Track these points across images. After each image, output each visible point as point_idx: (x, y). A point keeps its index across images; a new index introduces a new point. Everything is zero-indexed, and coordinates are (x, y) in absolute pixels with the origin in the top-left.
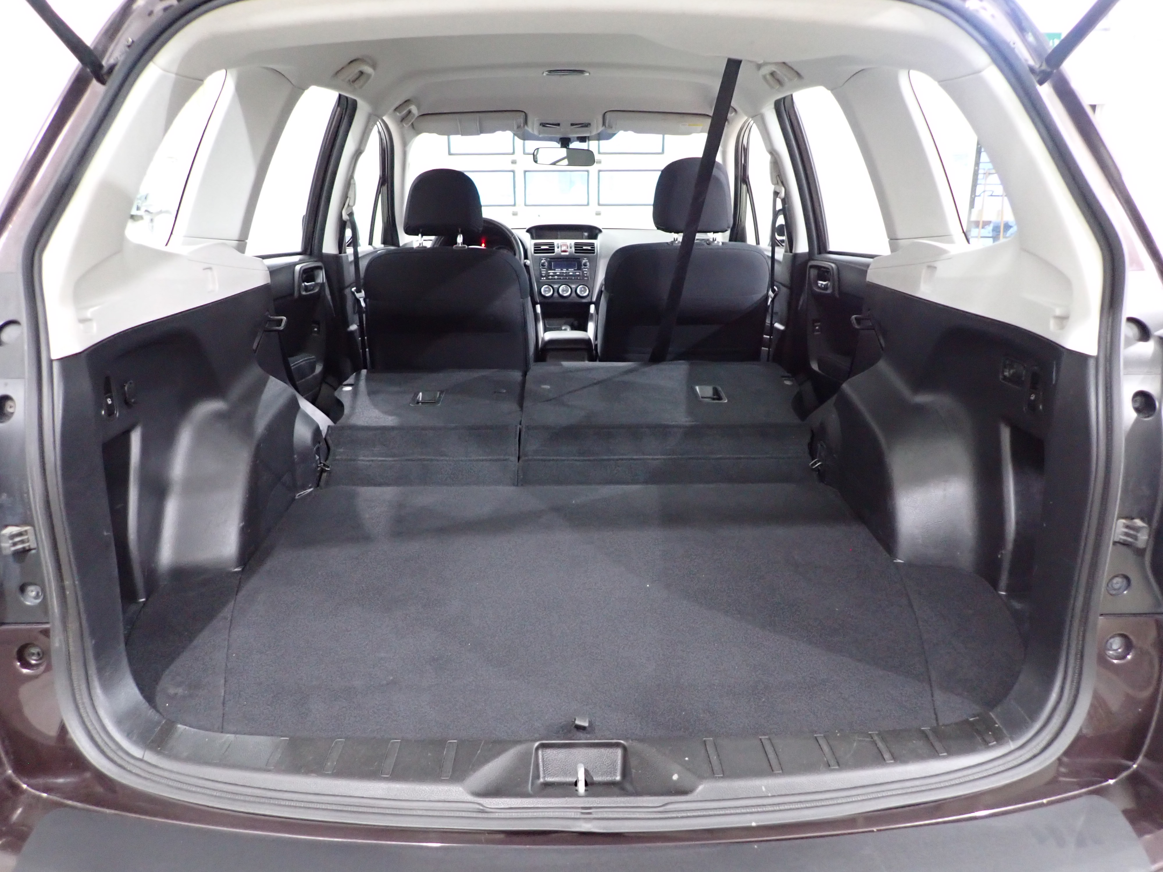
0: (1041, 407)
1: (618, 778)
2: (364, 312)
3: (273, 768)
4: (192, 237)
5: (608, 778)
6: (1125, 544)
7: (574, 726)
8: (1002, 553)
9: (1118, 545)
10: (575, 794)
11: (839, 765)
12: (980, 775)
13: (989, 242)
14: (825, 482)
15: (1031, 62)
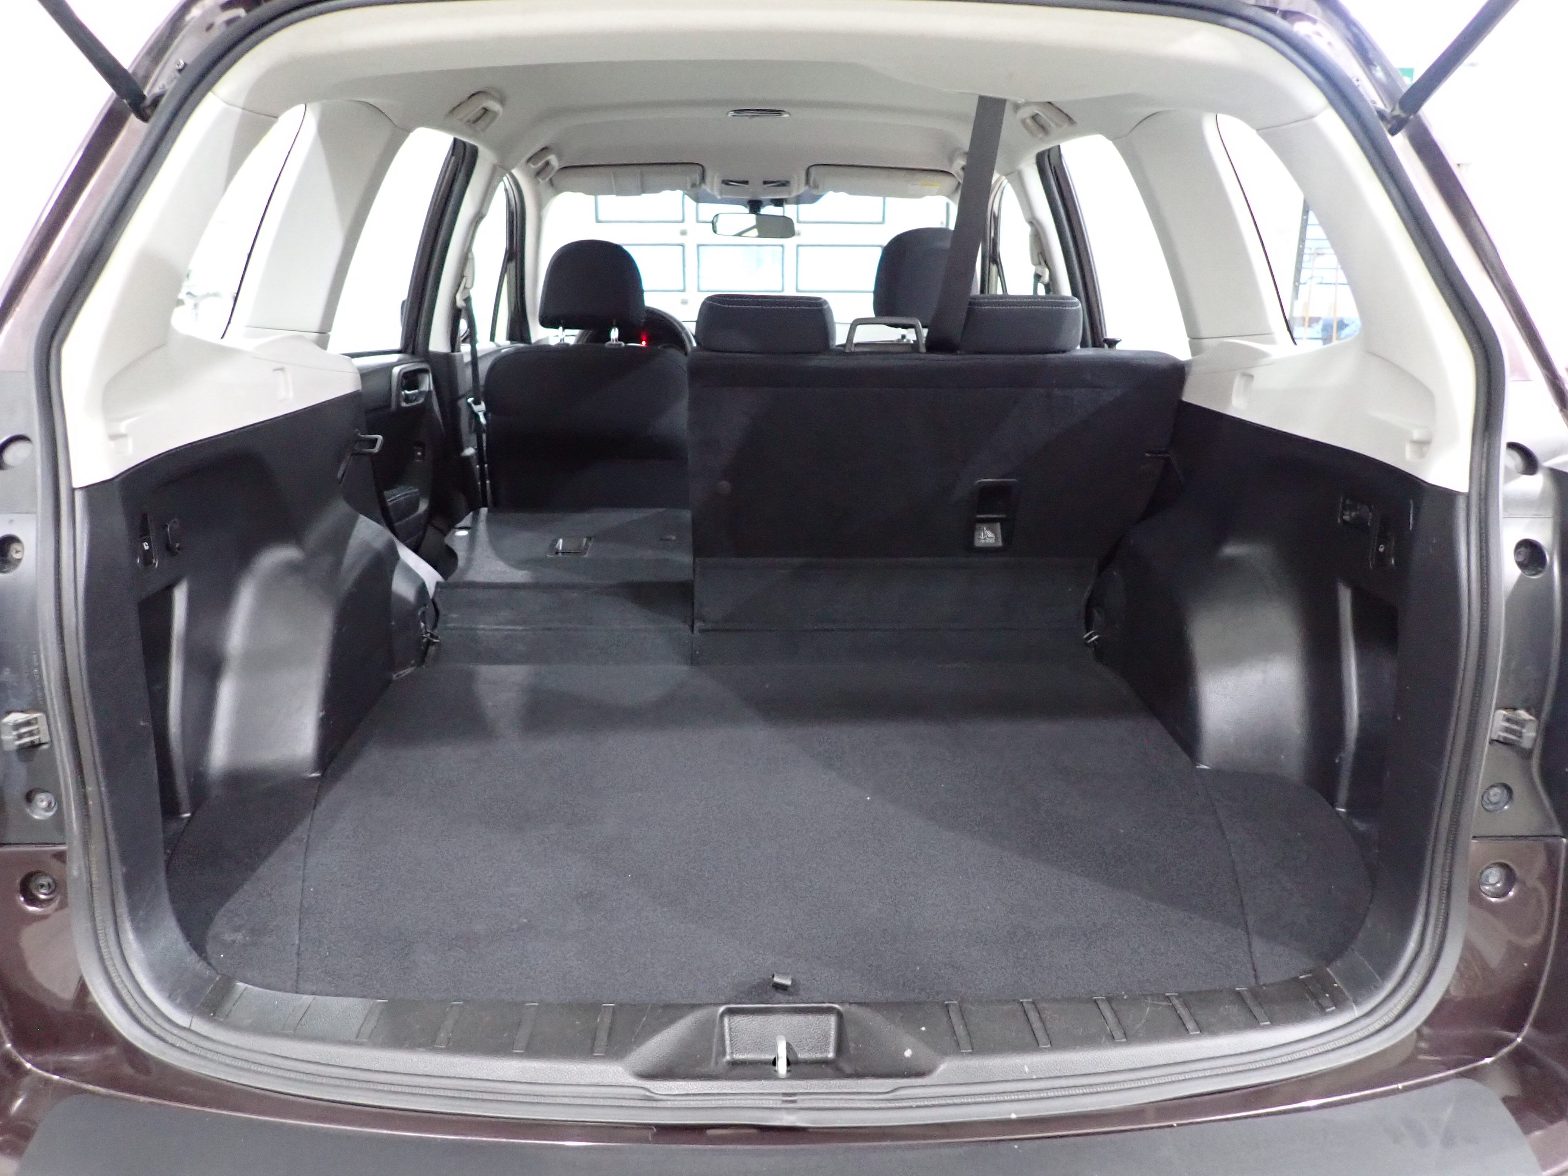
0: (1393, 561)
1: (831, 1055)
2: (484, 431)
3: (366, 1040)
4: (258, 327)
5: (819, 1056)
6: (1505, 743)
7: (771, 984)
8: (1340, 758)
9: (1496, 743)
10: (774, 1076)
11: (1127, 1038)
12: (1315, 1051)
13: (1319, 344)
14: (1104, 662)
15: (1380, 105)
